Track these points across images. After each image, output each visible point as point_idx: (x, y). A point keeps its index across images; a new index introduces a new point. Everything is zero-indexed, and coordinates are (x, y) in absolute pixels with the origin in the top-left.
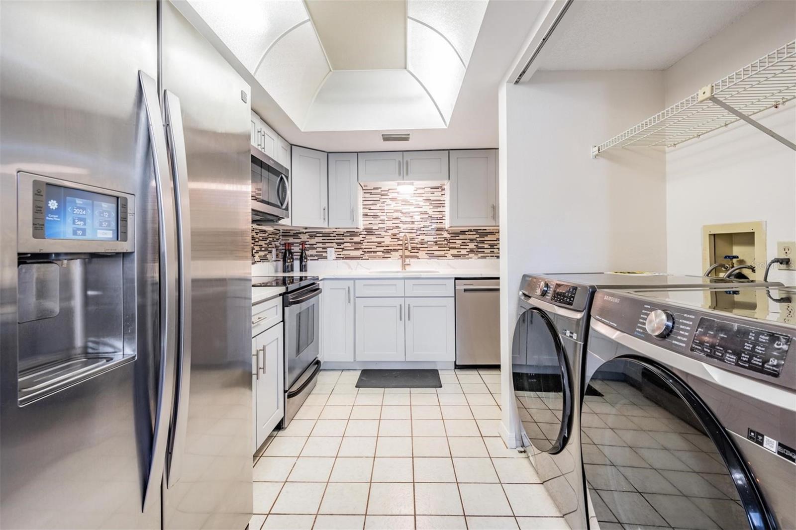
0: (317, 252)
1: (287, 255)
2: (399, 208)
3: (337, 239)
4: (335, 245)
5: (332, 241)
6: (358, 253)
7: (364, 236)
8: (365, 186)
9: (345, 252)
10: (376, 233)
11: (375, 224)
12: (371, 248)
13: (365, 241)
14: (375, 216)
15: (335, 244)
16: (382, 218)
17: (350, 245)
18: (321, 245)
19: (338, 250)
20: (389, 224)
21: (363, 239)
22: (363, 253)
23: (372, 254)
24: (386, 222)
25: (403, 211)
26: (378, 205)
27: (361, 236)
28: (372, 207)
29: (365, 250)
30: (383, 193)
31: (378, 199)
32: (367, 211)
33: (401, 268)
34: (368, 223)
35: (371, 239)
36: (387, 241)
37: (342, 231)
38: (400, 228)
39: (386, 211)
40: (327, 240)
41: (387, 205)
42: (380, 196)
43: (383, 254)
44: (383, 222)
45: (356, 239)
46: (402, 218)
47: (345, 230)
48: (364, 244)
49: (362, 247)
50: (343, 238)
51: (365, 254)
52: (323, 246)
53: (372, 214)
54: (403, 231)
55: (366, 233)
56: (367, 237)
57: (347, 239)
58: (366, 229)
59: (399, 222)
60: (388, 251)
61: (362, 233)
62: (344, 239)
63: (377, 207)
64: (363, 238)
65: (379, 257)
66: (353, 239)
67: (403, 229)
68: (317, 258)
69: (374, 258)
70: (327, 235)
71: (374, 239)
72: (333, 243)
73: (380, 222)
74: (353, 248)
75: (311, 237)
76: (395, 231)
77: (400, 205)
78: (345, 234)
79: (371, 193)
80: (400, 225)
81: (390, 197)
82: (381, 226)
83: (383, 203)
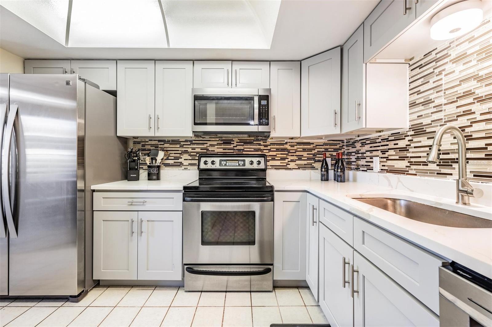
0: (366, 162)
1: (324, 164)
2: (471, 71)
3: (382, 146)
4: (379, 153)
5: (378, 148)
6: (402, 164)
7: (410, 138)
8: (411, 60)
9: (390, 163)
10: (428, 130)
11: (427, 116)
12: (420, 157)
13: (413, 145)
14: (426, 103)
15: (380, 151)
16: (437, 102)
17: (394, 153)
18: (368, 154)
19: (382, 160)
20: (451, 110)
21: (409, 143)
22: (408, 164)
23: (421, 167)
24: (444, 107)
25: (481, 73)
26: (431, 81)
27: (407, 138)
28: (422, 89)
29: (412, 160)
30: (438, 56)
31: (431, 70)
32: (415, 96)
33: (455, 200)
34: (415, 116)
35: (420, 142)
36: (447, 143)
37: (385, 134)
38: (474, 113)
39: (444, 87)
40: (374, 147)
41: (445, 75)
42: (434, 63)
43: (438, 168)
44: (439, 108)
45: (402, 144)
46: (477, 92)
47: (390, 133)
48: (410, 150)
49: (409, 155)
50: (388, 143)
51: (413, 167)
52: (370, 155)
53: (422, 100)
54: (479, 118)
55: (412, 133)
56: (415, 140)
57: (391, 145)
58: (413, 128)
59: (470, 100)
60: (446, 163)
61: (409, 134)
62: (388, 145)
63: (431, 85)
64: (409, 141)
65: (432, 172)
66: (397, 144)
67: (481, 114)
68: (365, 169)
69: (425, 173)
70: (373, 141)
71: (424, 141)
72: (378, 150)
73: (435, 110)
74: (397, 157)
75: (363, 144)
76: (463, 121)
77: (474, 63)
78: (390, 138)
79: (421, 67)
80: (473, 108)
81: (452, 57)
82: (435, 117)
83: (440, 73)
